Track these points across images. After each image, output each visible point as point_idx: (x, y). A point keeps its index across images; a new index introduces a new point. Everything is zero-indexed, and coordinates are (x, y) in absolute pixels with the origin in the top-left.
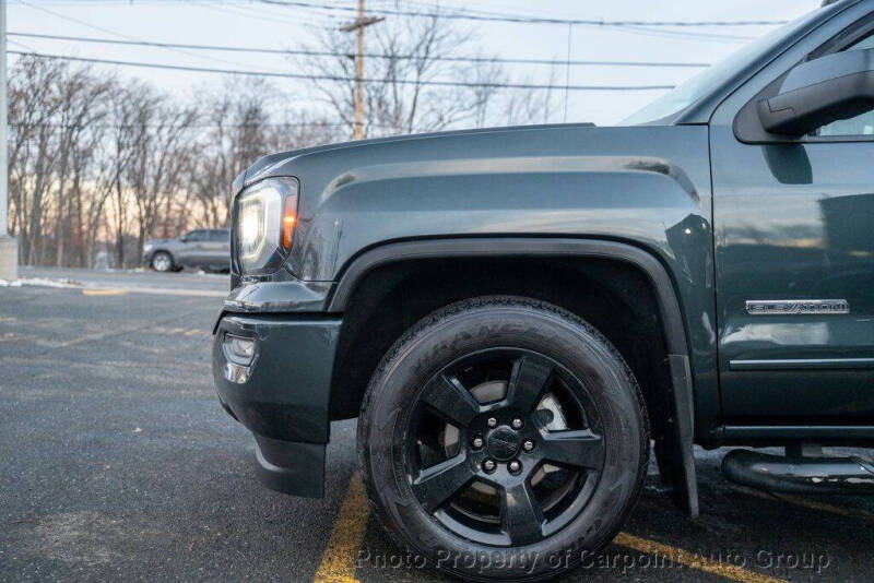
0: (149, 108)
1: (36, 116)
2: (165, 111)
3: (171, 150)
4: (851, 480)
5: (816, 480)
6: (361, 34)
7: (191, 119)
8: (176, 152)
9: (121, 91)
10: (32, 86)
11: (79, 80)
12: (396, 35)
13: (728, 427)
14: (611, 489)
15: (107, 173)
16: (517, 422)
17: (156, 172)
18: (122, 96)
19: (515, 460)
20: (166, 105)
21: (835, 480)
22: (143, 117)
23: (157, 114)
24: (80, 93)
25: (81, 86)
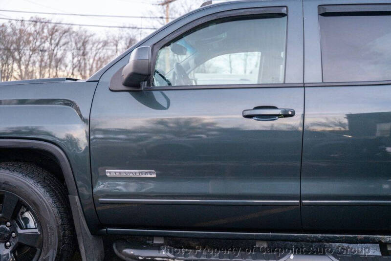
0: (87, 39)
1: (38, 44)
2: (94, 41)
3: (97, 58)
4: (157, 259)
5: (140, 258)
6: (168, 7)
7: (106, 43)
8: (100, 59)
9: (74, 32)
10: (36, 31)
11: (56, 28)
12: (191, 6)
13: (108, 229)
14: (44, 258)
15: (68, 68)
16: (9, 224)
17: (91, 67)
18: (74, 34)
19: (8, 241)
20: (94, 38)
21: (149, 258)
22: (84, 43)
23: (90, 43)
24: (57, 33)
25: (57, 31)
